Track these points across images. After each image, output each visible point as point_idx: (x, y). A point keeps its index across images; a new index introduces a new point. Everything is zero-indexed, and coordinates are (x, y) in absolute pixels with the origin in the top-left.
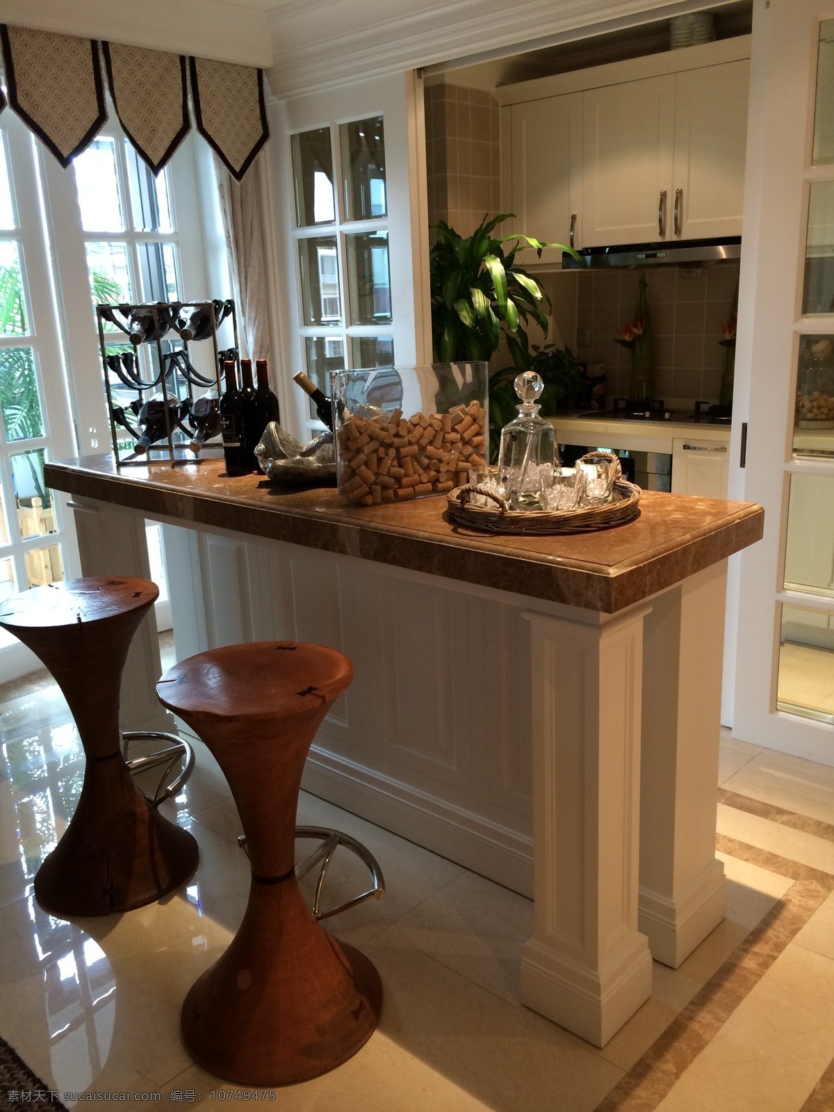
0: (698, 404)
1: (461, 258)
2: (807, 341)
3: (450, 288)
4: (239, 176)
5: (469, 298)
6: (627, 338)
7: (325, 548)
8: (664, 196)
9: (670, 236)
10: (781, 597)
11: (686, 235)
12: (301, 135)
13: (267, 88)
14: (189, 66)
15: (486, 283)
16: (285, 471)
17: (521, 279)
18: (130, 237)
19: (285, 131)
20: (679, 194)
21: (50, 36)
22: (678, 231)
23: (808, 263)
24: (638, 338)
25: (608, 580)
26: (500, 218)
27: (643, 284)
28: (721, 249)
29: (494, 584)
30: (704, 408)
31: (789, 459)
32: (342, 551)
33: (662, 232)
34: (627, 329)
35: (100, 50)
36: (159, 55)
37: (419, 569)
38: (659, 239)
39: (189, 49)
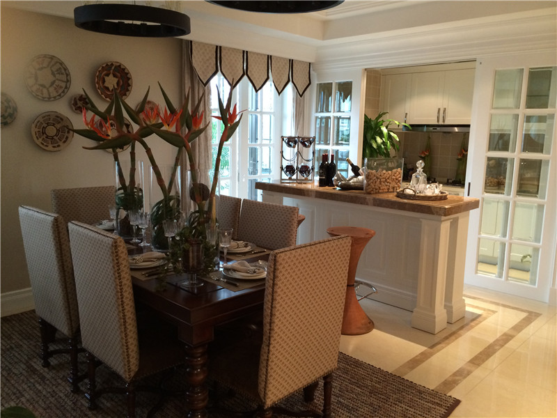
0: (448, 180)
1: (373, 126)
2: (489, 159)
3: (369, 136)
4: (301, 96)
5: (375, 139)
6: (423, 156)
7: (361, 204)
8: (439, 109)
9: (441, 123)
10: (479, 236)
11: (446, 123)
12: (320, 84)
13: (311, 69)
14: (291, 62)
15: (381, 135)
16: (344, 184)
17: (392, 134)
18: (262, 113)
19: (315, 82)
20: (445, 109)
21: (258, 54)
22: (444, 121)
23: (490, 134)
24: (427, 156)
25: (445, 208)
26: (384, 114)
27: (429, 138)
28: (456, 128)
29: (414, 211)
30: (450, 181)
31: (483, 194)
32: (367, 204)
33: (438, 121)
34: (423, 152)
35: (269, 58)
36: (284, 59)
37: (391, 208)
38: (437, 123)
39: (292, 58)
